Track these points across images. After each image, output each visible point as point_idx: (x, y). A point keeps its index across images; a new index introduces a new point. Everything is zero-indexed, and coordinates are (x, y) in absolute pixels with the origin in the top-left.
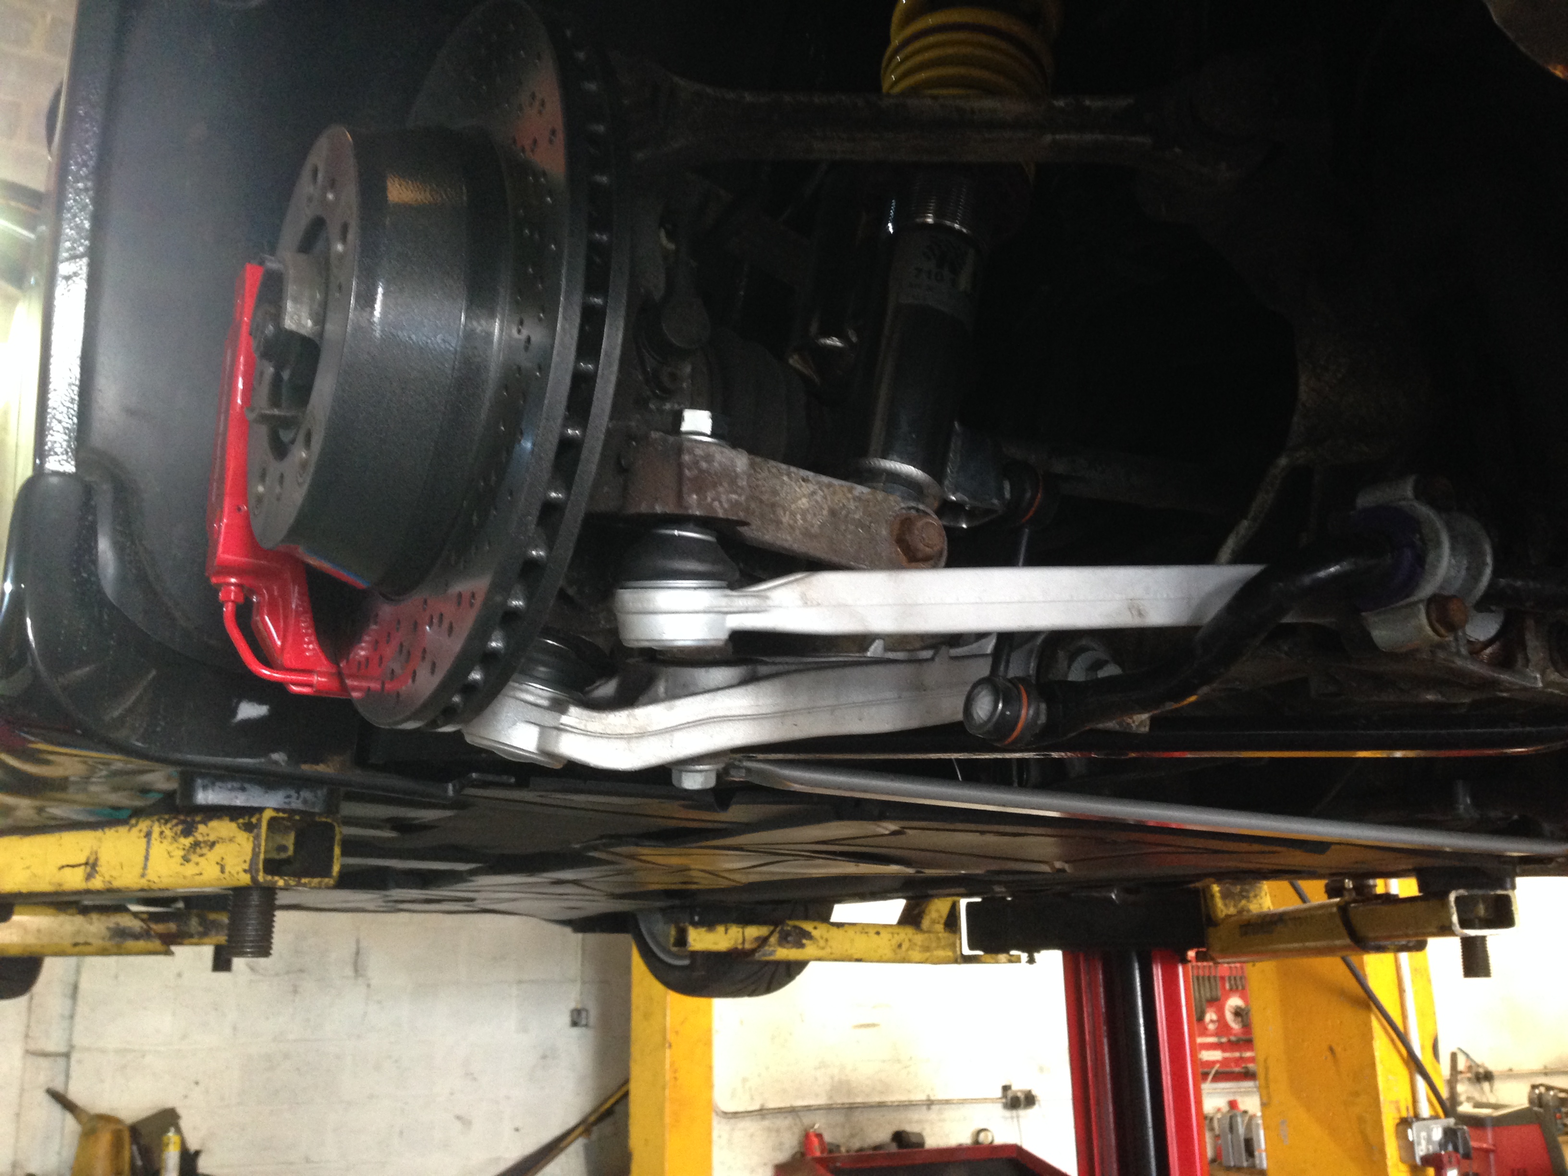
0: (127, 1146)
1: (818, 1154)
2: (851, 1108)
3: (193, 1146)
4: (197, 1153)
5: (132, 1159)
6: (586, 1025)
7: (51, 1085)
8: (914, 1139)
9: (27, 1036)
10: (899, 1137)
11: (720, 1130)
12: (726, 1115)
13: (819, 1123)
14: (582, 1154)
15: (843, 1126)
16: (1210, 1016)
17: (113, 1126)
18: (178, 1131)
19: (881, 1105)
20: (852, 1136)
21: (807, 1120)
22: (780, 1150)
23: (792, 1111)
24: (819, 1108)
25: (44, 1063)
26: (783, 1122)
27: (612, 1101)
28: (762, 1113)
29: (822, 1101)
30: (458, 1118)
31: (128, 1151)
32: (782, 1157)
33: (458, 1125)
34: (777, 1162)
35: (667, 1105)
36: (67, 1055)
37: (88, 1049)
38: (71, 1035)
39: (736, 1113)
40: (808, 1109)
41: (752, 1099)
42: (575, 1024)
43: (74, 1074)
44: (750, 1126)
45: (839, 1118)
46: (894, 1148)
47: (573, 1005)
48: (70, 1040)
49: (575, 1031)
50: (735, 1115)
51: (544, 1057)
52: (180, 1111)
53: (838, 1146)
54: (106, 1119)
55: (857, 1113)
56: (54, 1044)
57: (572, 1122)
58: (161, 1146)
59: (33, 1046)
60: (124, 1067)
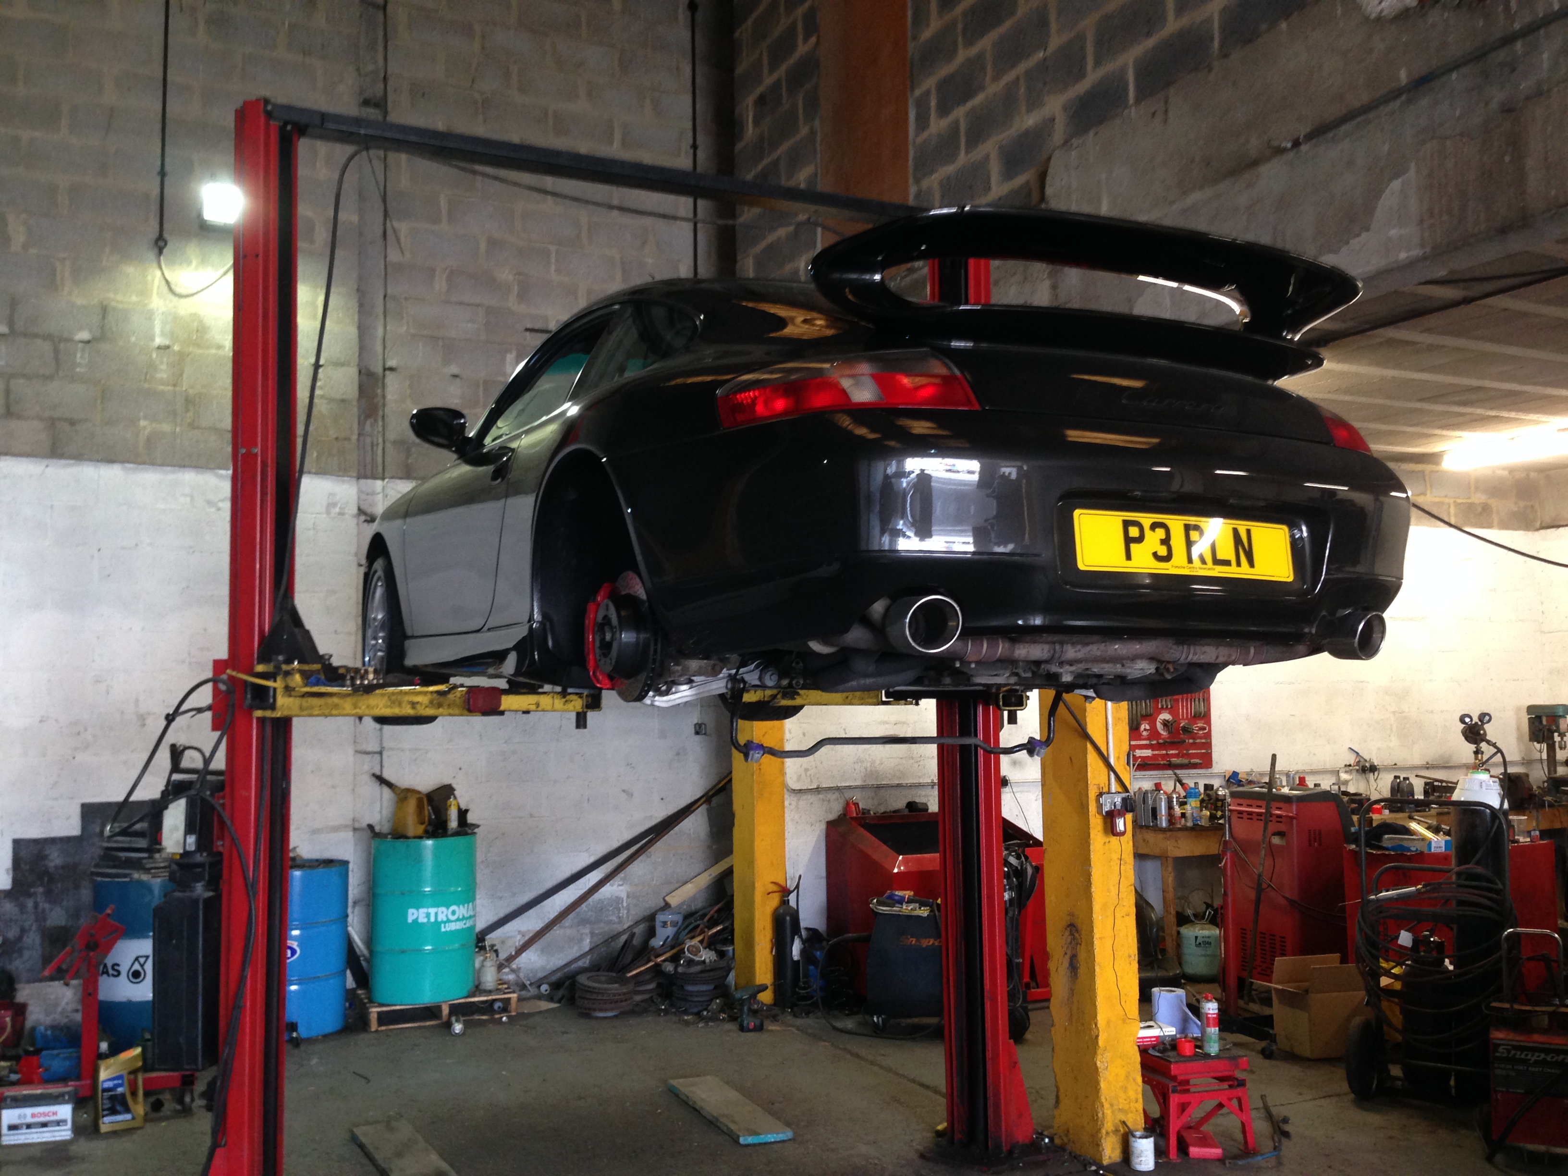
0: (426, 807)
1: (855, 815)
2: (879, 787)
3: (463, 807)
4: (467, 811)
5: (429, 814)
6: (705, 734)
7: (373, 771)
8: (920, 806)
9: (355, 742)
10: (911, 805)
11: (790, 801)
12: (794, 791)
13: (856, 797)
14: (705, 814)
15: (873, 799)
16: (1145, 726)
17: (418, 796)
18: (455, 798)
19: (899, 786)
20: (879, 804)
21: (848, 795)
22: (831, 813)
23: (838, 789)
24: (856, 787)
25: (367, 758)
26: (833, 796)
27: (723, 783)
28: (818, 790)
29: (859, 783)
30: (624, 791)
31: (428, 809)
32: (832, 817)
33: (624, 795)
34: (829, 820)
35: (755, 785)
36: (380, 753)
37: (392, 749)
38: (381, 740)
39: (800, 790)
40: (849, 787)
41: (811, 781)
42: (697, 733)
43: (385, 763)
44: (812, 798)
45: (871, 793)
46: (906, 812)
47: (696, 721)
48: (381, 743)
49: (698, 737)
50: (800, 791)
51: (678, 754)
52: (454, 786)
53: (869, 811)
54: (409, 791)
55: (883, 790)
56: (373, 746)
57: (698, 795)
58: (446, 808)
59: (359, 748)
60: (416, 760)
